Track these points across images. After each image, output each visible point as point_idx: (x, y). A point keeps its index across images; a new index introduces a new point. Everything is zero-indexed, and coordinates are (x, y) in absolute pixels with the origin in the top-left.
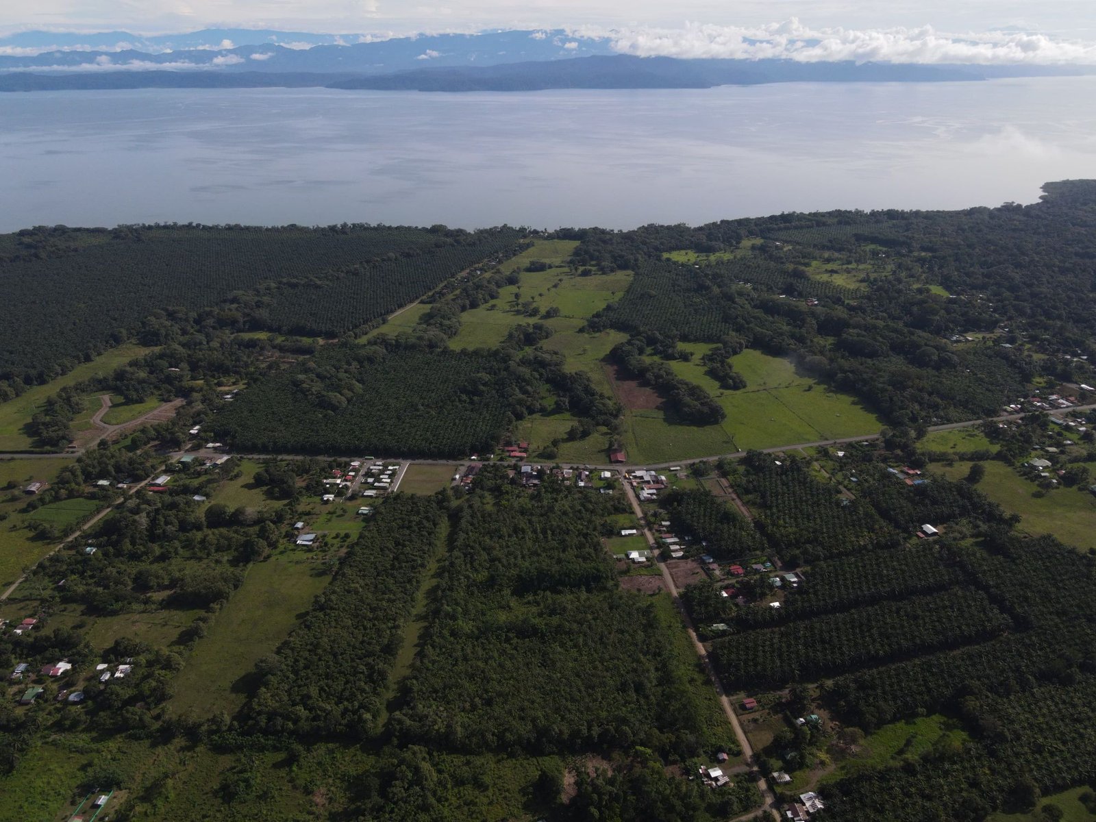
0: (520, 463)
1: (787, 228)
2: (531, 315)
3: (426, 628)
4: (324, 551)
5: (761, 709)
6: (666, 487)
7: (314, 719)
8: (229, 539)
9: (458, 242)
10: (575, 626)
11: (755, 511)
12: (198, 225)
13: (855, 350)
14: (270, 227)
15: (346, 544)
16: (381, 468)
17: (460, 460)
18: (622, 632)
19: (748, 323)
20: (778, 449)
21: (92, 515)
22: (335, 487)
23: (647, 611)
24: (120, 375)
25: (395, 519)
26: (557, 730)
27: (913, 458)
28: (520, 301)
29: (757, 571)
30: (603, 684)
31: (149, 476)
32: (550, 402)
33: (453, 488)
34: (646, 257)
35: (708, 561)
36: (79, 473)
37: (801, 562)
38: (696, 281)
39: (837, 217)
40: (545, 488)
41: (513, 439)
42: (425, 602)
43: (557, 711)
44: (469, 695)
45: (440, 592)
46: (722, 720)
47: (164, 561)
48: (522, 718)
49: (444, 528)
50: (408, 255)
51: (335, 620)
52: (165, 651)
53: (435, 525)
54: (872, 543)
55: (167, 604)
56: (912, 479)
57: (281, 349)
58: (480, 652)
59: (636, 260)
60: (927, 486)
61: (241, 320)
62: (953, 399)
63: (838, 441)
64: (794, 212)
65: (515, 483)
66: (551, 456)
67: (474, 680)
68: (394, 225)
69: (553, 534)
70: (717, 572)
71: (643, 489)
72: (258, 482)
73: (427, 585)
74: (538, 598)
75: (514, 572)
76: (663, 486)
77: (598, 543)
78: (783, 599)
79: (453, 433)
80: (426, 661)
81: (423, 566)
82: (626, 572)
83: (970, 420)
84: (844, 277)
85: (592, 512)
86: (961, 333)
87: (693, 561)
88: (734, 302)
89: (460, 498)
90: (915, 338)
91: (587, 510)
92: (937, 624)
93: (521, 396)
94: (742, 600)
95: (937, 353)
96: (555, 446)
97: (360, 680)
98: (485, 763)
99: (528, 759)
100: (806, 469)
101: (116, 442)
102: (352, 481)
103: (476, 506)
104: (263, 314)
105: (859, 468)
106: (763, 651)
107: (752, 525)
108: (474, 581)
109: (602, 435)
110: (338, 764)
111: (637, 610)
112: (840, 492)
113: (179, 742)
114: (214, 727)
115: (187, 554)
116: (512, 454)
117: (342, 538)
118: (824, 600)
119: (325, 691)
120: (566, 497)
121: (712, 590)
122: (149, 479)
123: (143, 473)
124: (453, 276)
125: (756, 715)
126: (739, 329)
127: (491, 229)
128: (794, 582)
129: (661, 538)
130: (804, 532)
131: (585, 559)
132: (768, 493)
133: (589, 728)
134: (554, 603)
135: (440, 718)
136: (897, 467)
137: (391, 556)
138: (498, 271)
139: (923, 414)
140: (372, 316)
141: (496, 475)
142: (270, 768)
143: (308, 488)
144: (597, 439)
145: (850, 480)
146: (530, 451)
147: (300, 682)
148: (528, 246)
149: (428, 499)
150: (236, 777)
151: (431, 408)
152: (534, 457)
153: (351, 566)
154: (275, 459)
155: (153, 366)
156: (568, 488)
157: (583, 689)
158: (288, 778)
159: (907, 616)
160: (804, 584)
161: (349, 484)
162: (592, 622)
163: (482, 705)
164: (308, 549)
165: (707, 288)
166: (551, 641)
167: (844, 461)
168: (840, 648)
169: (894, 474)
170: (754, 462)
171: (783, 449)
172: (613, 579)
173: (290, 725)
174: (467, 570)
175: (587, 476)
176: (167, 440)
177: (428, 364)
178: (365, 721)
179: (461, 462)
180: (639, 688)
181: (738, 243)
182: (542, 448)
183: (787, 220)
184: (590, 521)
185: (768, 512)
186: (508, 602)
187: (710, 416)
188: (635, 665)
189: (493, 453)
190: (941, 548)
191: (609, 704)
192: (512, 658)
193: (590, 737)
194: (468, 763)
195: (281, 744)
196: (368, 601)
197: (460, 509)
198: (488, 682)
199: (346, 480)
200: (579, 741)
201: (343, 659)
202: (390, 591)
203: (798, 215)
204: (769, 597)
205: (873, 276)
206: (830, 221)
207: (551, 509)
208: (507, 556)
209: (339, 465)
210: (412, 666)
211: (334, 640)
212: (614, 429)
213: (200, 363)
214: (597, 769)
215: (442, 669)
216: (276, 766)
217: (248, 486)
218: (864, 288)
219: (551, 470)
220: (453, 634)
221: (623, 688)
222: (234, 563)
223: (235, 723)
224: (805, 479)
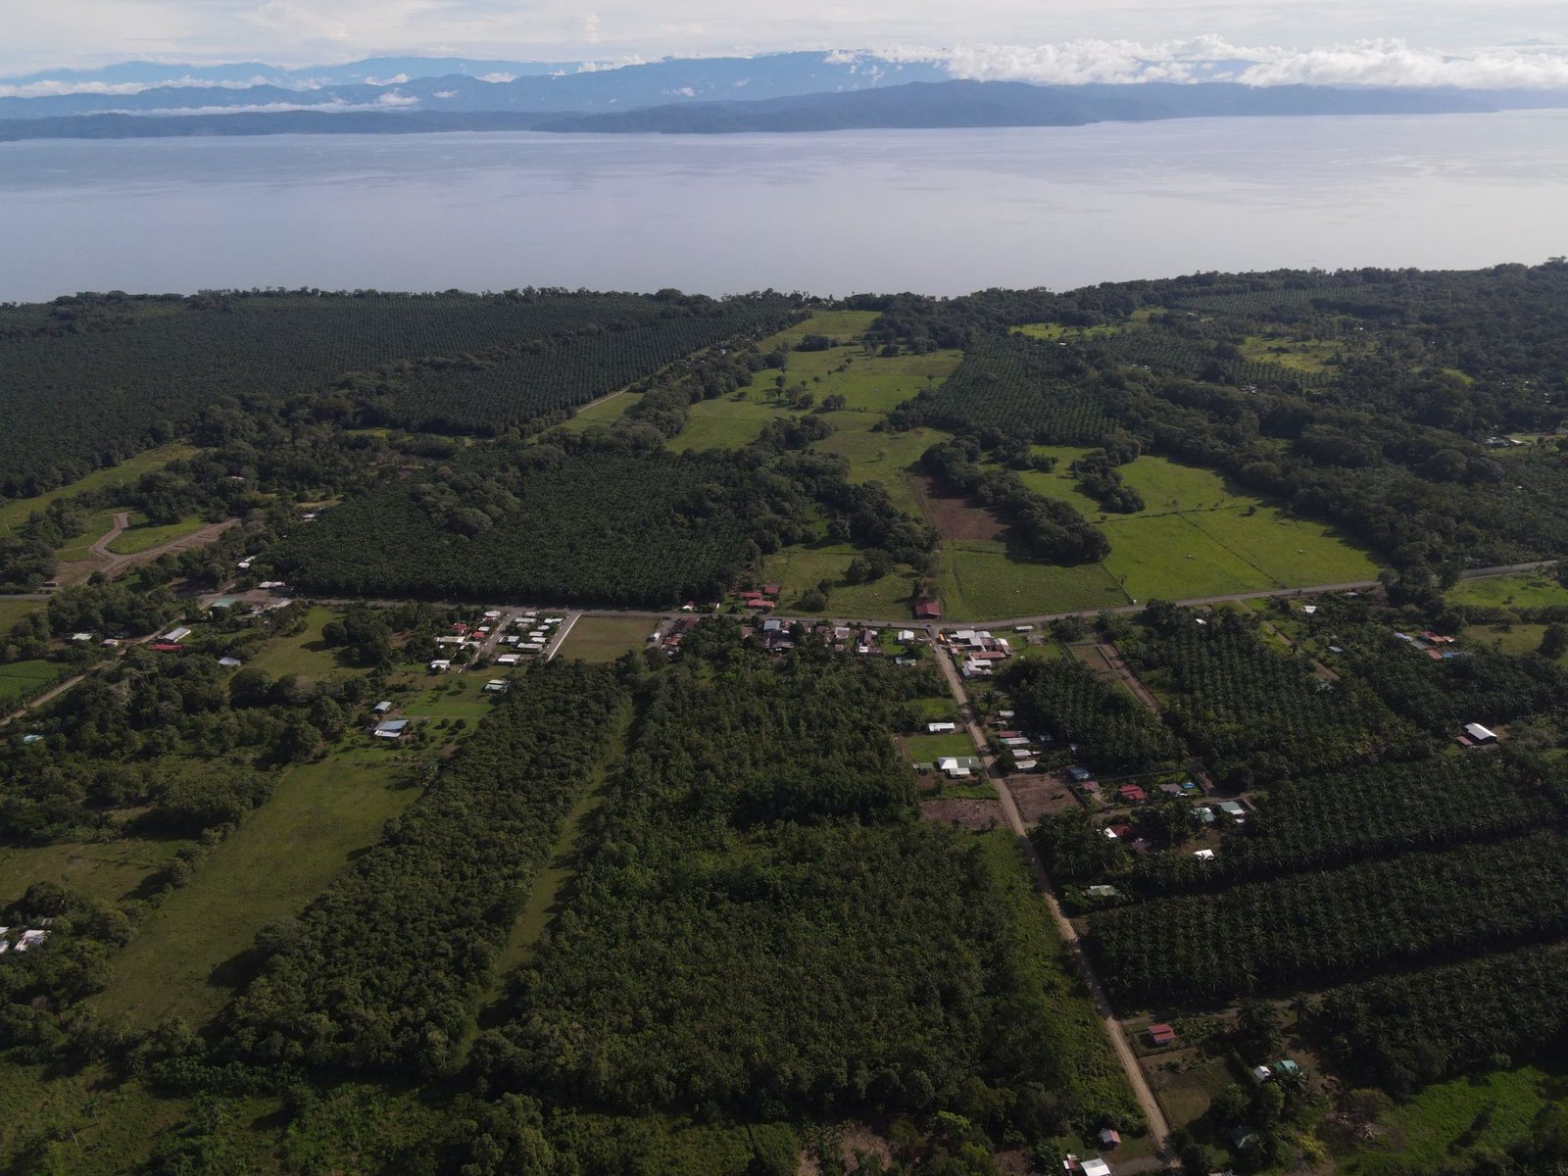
0: (762, 617)
1: (1204, 293)
2: (799, 408)
3: (571, 880)
4: (418, 748)
5: (1182, 1044)
6: (1008, 656)
7: (343, 1037)
8: (260, 725)
9: (696, 312)
10: (837, 881)
11: (1163, 698)
12: (315, 291)
13: (1323, 456)
14: (419, 294)
15: (456, 737)
16: (532, 620)
17: (663, 611)
18: (922, 894)
19: (1145, 417)
20: (1202, 601)
21: (50, 685)
22: (454, 649)
23: (968, 859)
24: (148, 484)
25: (544, 699)
26: (789, 1073)
27: (1438, 618)
28: (787, 387)
29: (1169, 796)
30: (883, 989)
31: (156, 629)
32: (819, 528)
33: (646, 652)
34: (984, 331)
35: (1080, 777)
36: (44, 620)
37: (1250, 781)
38: (1065, 364)
39: (1283, 278)
40: (801, 654)
41: (755, 580)
42: (576, 835)
43: (792, 1035)
44: (631, 1001)
45: (602, 819)
46: (1108, 1063)
47: (147, 760)
48: (725, 1048)
49: (623, 715)
50: (619, 328)
51: (414, 862)
52: (108, 906)
53: (609, 708)
54: (1378, 752)
55: (135, 830)
56: (1439, 650)
57: (405, 451)
58: (660, 921)
59: (968, 334)
60: (1470, 660)
61: (351, 411)
62: (1500, 527)
63: (1305, 590)
64: (1216, 272)
65: (752, 647)
66: (815, 607)
67: (644, 974)
68: (603, 291)
69: (810, 727)
70: (1097, 796)
71: (968, 659)
72: (330, 638)
73: (583, 806)
74: (775, 833)
75: (735, 786)
76: (1003, 655)
77: (887, 743)
78: (1218, 845)
79: (656, 570)
80: (561, 937)
81: (579, 774)
82: (935, 792)
83: (1532, 561)
84: (1299, 358)
85: (880, 692)
86: (1500, 434)
87: (1053, 776)
88: (1122, 388)
89: (657, 668)
90: (1425, 437)
91: (870, 689)
92: (1515, 895)
93: (773, 516)
94: (1144, 845)
95: (1466, 459)
96: (822, 592)
97: (437, 968)
98: (648, 1134)
99: (732, 1128)
100: (1251, 632)
101: (121, 578)
102: (482, 641)
103: (681, 680)
104: (386, 402)
105: (1344, 631)
106: (1186, 937)
107: (1159, 718)
108: (664, 801)
109: (903, 576)
110: (373, 1125)
111: (951, 856)
112: (1312, 669)
113: (95, 1072)
114: (161, 1047)
115: (188, 747)
116: (751, 603)
117: (450, 729)
118: (1297, 847)
119: (373, 987)
120: (837, 669)
121: (1089, 824)
122: (157, 633)
123: (147, 623)
124: (683, 355)
125: (1175, 1057)
126: (1131, 425)
127: (747, 296)
128: (1238, 816)
129: (999, 737)
130: (1253, 731)
131: (861, 768)
132: (1186, 667)
133: (852, 1072)
134: (802, 840)
135: (572, 1043)
136: (1412, 630)
137: (527, 758)
138: (754, 350)
139: (1450, 549)
140: (551, 406)
141: (720, 633)
142: (248, 1129)
143: (408, 650)
144: (895, 582)
145: (1329, 651)
146: (782, 599)
147: (331, 969)
148: (802, 318)
149: (603, 669)
150: (178, 1143)
151: (626, 533)
152: (788, 608)
153: (456, 772)
154: (362, 606)
155: (203, 472)
156: (841, 656)
157: (843, 996)
158: (277, 1148)
159: (1457, 879)
160: (1258, 819)
161: (476, 644)
162: (868, 875)
163: (655, 1020)
164: (392, 744)
165: (1080, 371)
166: (791, 908)
167: (1318, 619)
168: (1332, 935)
169: (1407, 643)
170: (1159, 619)
171: (1209, 601)
172: (909, 804)
173: (297, 1047)
174: (655, 783)
175: (874, 638)
176: (198, 575)
177: (629, 471)
178: (432, 1045)
179: (666, 614)
180: (950, 998)
181: (1128, 312)
182: (800, 594)
183: (1205, 283)
184: (874, 708)
185: (1187, 698)
186: (721, 837)
187: (1086, 549)
188: (943, 955)
189: (721, 601)
190: (1507, 762)
191: (891, 1027)
192: (717, 935)
193: (853, 1087)
194: (617, 1131)
195: (274, 1082)
196: (475, 831)
197: (654, 684)
198: (670, 979)
199: (473, 639)
200: (831, 1096)
201: (414, 929)
202: (517, 815)
203: (1222, 276)
204: (1192, 841)
205: (1345, 357)
206: (1272, 283)
207: (809, 686)
208: (726, 761)
209: (465, 616)
210: (537, 946)
211: (406, 896)
212: (922, 567)
213: (275, 468)
214: (859, 1155)
215: (589, 952)
216: (260, 1124)
217: (313, 647)
218: (1332, 371)
219: (814, 628)
220: (617, 891)
221: (919, 997)
222: (262, 764)
223: (201, 1041)
224: (1251, 646)
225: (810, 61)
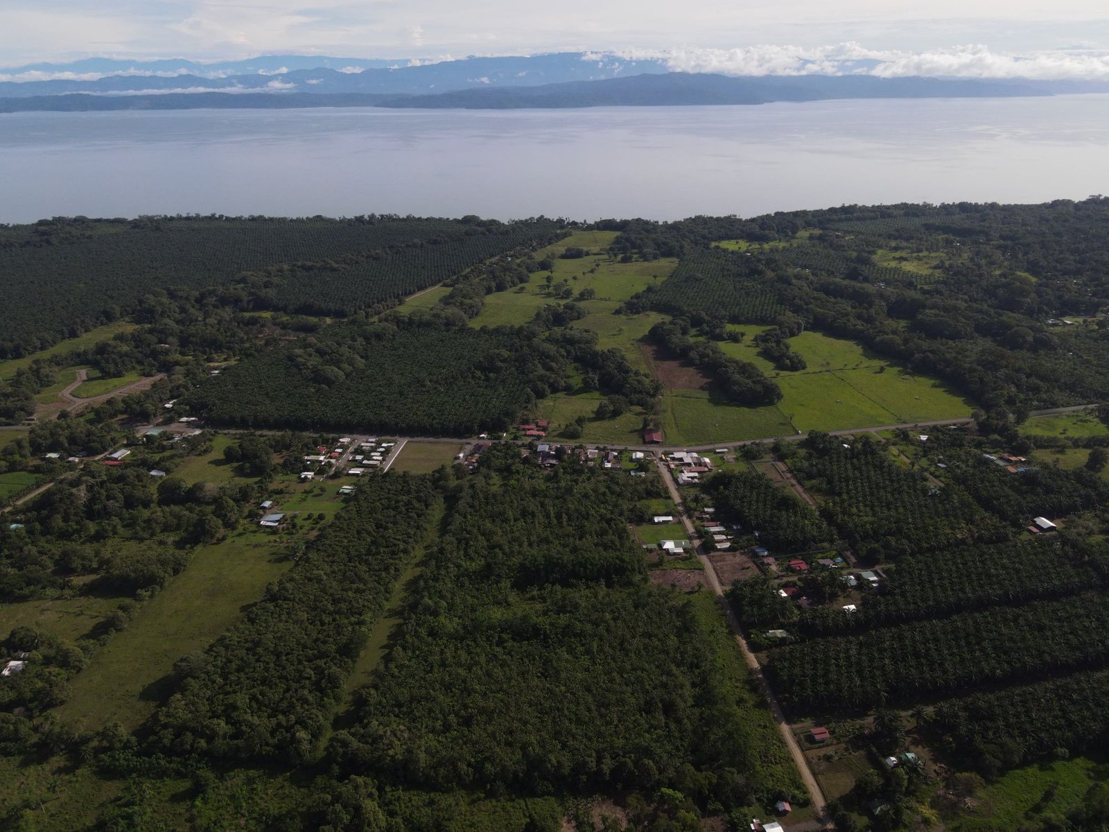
0: (536, 443)
1: (850, 220)
2: (562, 298)
3: (400, 626)
4: (291, 534)
5: (835, 742)
6: (710, 470)
7: (234, 737)
8: (178, 517)
9: (490, 231)
10: (589, 627)
11: (820, 499)
12: (221, 216)
13: (932, 331)
14: (294, 218)
15: (319, 526)
16: (373, 445)
17: (466, 438)
18: (649, 636)
19: (807, 304)
20: (847, 432)
21: (29, 490)
22: (317, 464)
23: (682, 612)
24: (102, 349)
25: (381, 499)
26: (554, 761)
27: (1014, 444)
28: (553, 283)
29: (825, 567)
30: (621, 702)
31: (105, 450)
32: (577, 381)
33: (453, 467)
34: (693, 245)
35: (762, 554)
36: (26, 444)
37: (882, 557)
38: (750, 268)
39: (903, 209)
40: (563, 468)
41: (531, 417)
42: (403, 594)
43: (557, 735)
44: (442, 711)
45: (422, 583)
46: (782, 755)
47: (98, 542)
48: (509, 744)
49: (437, 510)
50: (435, 242)
51: (288, 613)
52: (69, 644)
53: (427, 506)
54: (972, 536)
55: (89, 591)
56: (1015, 466)
57: (284, 327)
58: (463, 655)
59: (682, 247)
60: (1037, 472)
61: (246, 299)
62: (1057, 381)
63: (920, 425)
64: (856, 205)
65: (529, 463)
66: (573, 435)
67: (451, 692)
68: (424, 217)
69: (569, 519)
70: (774, 568)
71: (682, 472)
72: (229, 456)
73: (408, 574)
74: (545, 593)
75: (516, 560)
76: (706, 469)
77: (625, 530)
78: (860, 602)
79: (461, 409)
80: (392, 665)
81: (405, 551)
82: (659, 564)
83: (1080, 405)
84: (914, 264)
85: (619, 495)
86: (1056, 317)
87: (742, 554)
88: (790, 284)
89: (461, 478)
90: (1004, 318)
91: (613, 493)
92: (1071, 637)
93: (543, 372)
94: (806, 602)
95: (1033, 334)
96: (579, 425)
97: (303, 687)
98: (453, 804)
99: (513, 801)
100: (882, 453)
101: (81, 415)
102: (337, 459)
103: (478, 486)
104: (271, 293)
105: (948, 453)
106: (837, 666)
107: (817, 513)
108: (466, 570)
109: (636, 414)
110: (257, 799)
111: (670, 609)
112: (926, 480)
113: (58, 761)
114: (105, 743)
115: (128, 533)
116: (528, 432)
117: (314, 520)
118: (915, 603)
119: (257, 701)
120: (589, 479)
121: (767, 587)
122: (106, 453)
123: (99, 446)
124: (481, 261)
125: (830, 751)
126: (797, 310)
127: (526, 220)
128: (874, 582)
129: (704, 526)
130: (884, 522)
131: (606, 548)
132: (836, 477)
133: (599, 760)
134: (564, 598)
135: (399, 740)
136: (995, 453)
137: (369, 540)
138: (530, 258)
139: (1022, 396)
140: (388, 296)
141: (506, 454)
142: (166, 802)
143: (284, 466)
144: (631, 418)
145: (937, 466)
146: (550, 430)
147: (228, 688)
148: (565, 235)
149: (423, 478)
150: (117, 812)
151: (440, 384)
152: (554, 436)
153: (318, 550)
154: (252, 434)
155: (140, 341)
156: (592, 470)
157: (593, 708)
158: (187, 815)
159: (1029, 626)
160: (887, 583)
161: (333, 461)
162: (611, 622)
163: (459, 724)
164: (273, 531)
165: (760, 273)
166: (556, 645)
167: (929, 445)
168: (941, 665)
169: (992, 461)
170: (817, 444)
171: (852, 431)
172: (640, 573)
173: (203, 743)
174: (460, 558)
175: (615, 457)
176: (136, 412)
177: (442, 340)
178: (299, 741)
179: (468, 440)
180: (669, 708)
181: (794, 232)
182: (563, 427)
183: (848, 212)
184: (616, 506)
185: (837, 499)
186: (506, 595)
187: (765, 396)
188: (664, 678)
189: (506, 432)
190: (1064, 544)
191: (627, 729)
192: (503, 665)
193: (599, 772)
194: (431, 803)
195: (186, 768)
196: (331, 591)
197: (459, 489)
198: (469, 695)
199: (331, 457)
200: (584, 778)
201: (287, 660)
202: (361, 580)
203: (860, 207)
204: (841, 599)
205: (947, 264)
206: (895, 213)
207: (569, 490)
208: (510, 543)
209: (325, 442)
210: (375, 672)
211: (281, 637)
212: (649, 408)
213: (191, 339)
214: (604, 820)
215: (413, 676)
216: (175, 798)
217: (217, 463)
218: (938, 274)
219: (573, 450)
220: (432, 633)
221: (648, 708)
222: (179, 545)
223: (133, 739)
224: (882, 462)
225: (570, 59)
